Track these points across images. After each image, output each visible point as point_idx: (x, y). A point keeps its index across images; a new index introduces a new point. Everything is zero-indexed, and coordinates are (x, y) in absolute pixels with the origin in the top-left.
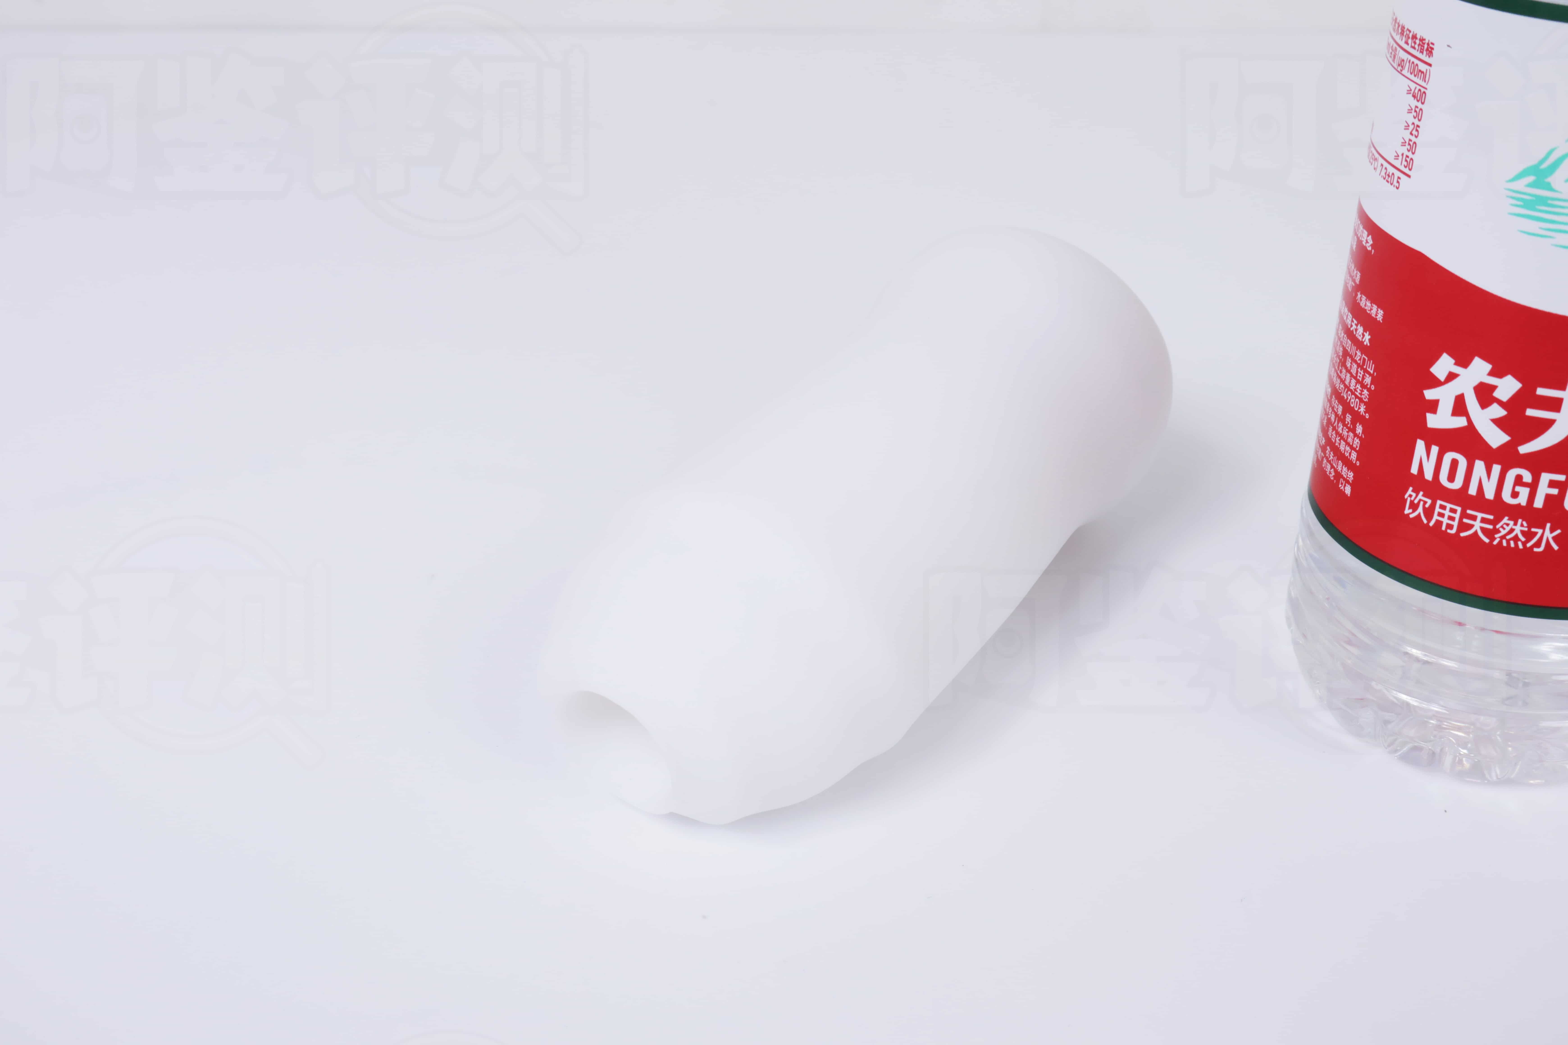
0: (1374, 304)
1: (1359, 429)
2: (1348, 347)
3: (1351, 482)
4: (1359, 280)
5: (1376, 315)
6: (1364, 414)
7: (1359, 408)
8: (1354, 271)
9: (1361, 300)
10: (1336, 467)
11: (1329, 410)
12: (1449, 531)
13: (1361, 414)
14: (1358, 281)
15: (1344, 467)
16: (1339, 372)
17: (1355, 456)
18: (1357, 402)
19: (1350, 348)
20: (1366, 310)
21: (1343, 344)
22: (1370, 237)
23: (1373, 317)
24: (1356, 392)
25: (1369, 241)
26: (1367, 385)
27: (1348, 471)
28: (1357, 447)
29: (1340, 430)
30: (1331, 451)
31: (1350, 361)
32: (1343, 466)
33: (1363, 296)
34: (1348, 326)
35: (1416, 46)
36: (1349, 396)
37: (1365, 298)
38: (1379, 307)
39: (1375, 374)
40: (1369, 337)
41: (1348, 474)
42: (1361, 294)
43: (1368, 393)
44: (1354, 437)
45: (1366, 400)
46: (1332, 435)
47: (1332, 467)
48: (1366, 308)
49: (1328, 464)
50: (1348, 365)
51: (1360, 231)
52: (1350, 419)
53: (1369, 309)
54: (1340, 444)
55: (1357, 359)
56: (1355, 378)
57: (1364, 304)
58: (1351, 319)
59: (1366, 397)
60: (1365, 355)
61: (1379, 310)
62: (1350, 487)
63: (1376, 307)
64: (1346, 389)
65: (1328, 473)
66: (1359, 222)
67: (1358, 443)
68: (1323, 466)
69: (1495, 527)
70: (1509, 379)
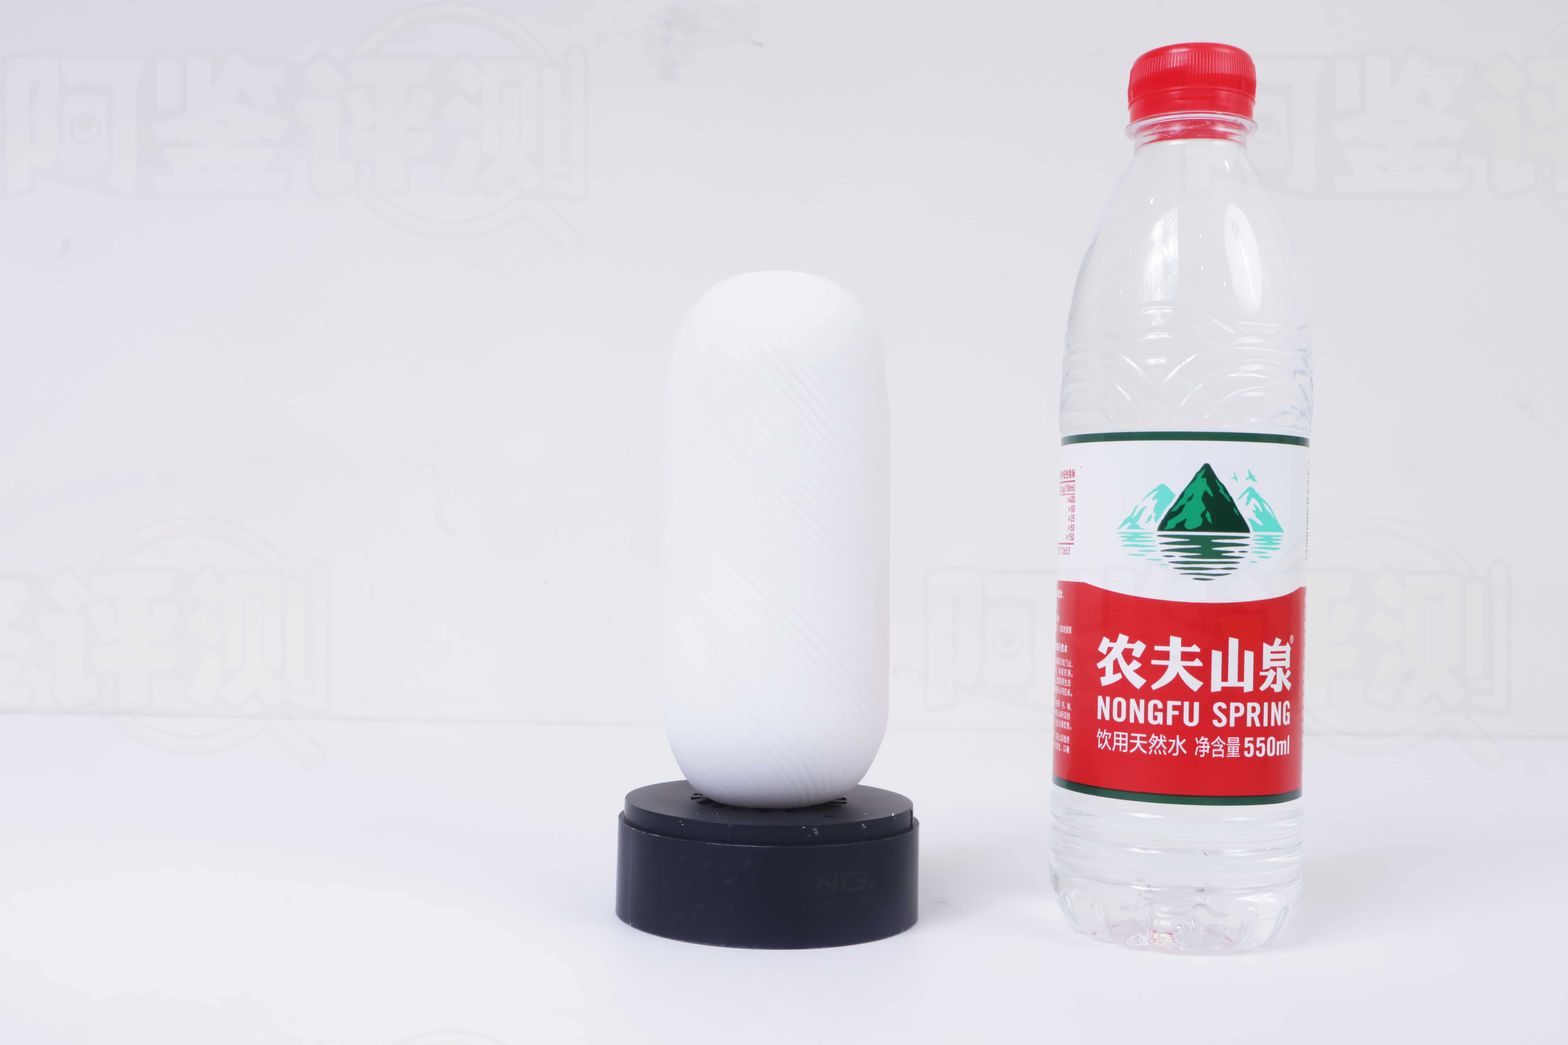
0: (1068, 627)
1: (1069, 708)
5: (1069, 632)
9: (1062, 630)
13: (1069, 696)
14: (1060, 621)
16: (1057, 682)
17: (1069, 726)
18: (1066, 691)
19: (1060, 663)
22: (1063, 590)
23: (1068, 635)
24: (1065, 686)
25: (1064, 593)
26: (1070, 676)
27: (1067, 738)
28: (1069, 719)
29: (1061, 717)
30: (1058, 735)
31: (1061, 670)
32: (1064, 737)
34: (1059, 652)
35: (1068, 476)
36: (1062, 691)
39: (1072, 668)
40: (1068, 647)
42: (1062, 626)
43: (1071, 681)
44: (1067, 714)
45: (1070, 687)
46: (1057, 723)
47: (1061, 743)
48: (1065, 632)
49: (1058, 745)
50: (1061, 674)
52: (1064, 704)
54: (1061, 725)
55: (1063, 665)
56: (1065, 678)
59: (1070, 684)
60: (1067, 660)
61: (1070, 629)
62: (1069, 748)
64: (1061, 688)
65: (1059, 751)
67: (1069, 716)
68: (1056, 749)
69: (1148, 742)
70: (1139, 643)
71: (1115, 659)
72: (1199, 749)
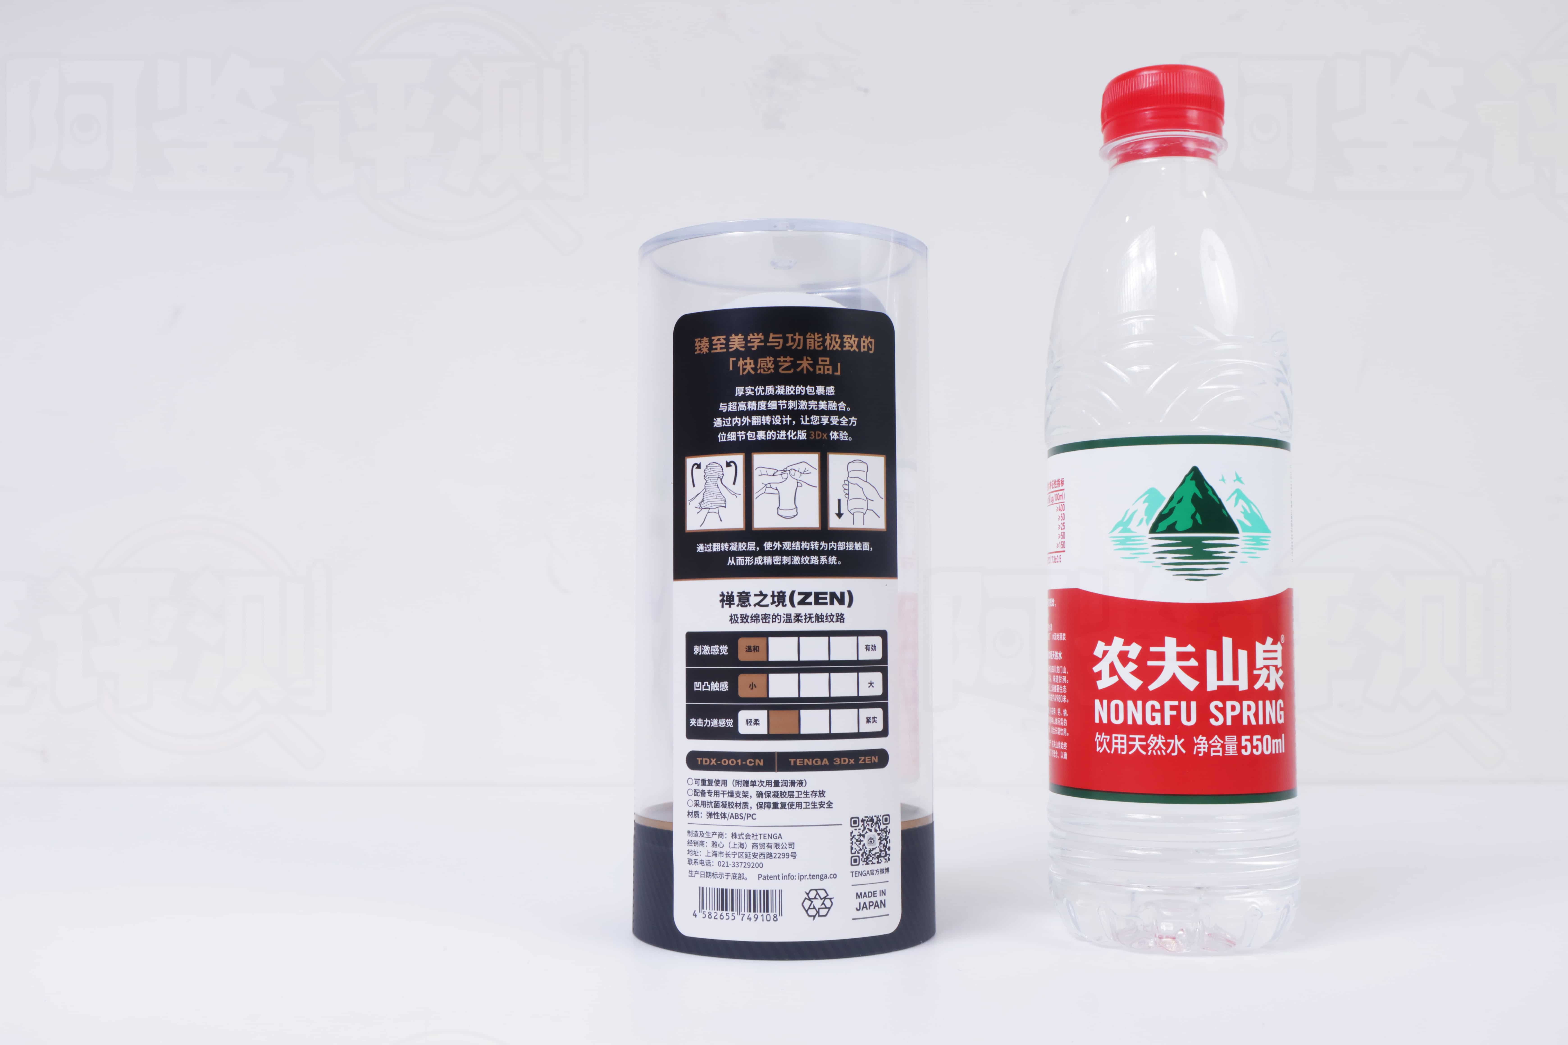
0: (1061, 634)
1: (1065, 713)
3: (1066, 750)
5: (1063, 640)
6: (1066, 701)
7: (1063, 700)
8: (1050, 627)
9: (1055, 637)
10: (1057, 747)
13: (1064, 703)
14: (1053, 629)
16: (1052, 693)
17: (1066, 731)
18: (1061, 697)
19: (1054, 671)
22: (1055, 598)
24: (1060, 693)
26: (1064, 683)
29: (1056, 724)
30: (1054, 742)
31: (1055, 677)
32: (1061, 743)
34: (1051, 659)
35: (1057, 486)
36: (1058, 698)
39: (1067, 674)
42: (1055, 633)
43: (1066, 688)
44: (1063, 719)
46: (1053, 730)
47: (1056, 750)
49: (1055, 753)
50: (1055, 681)
52: (1060, 711)
53: (1059, 638)
54: (1058, 732)
55: (1058, 672)
56: (1059, 684)
58: (1051, 654)
59: (1065, 691)
60: (1061, 666)
64: (1056, 696)
65: (1056, 759)
66: (1049, 596)
68: (1052, 756)
70: (1134, 645)
71: (1110, 662)
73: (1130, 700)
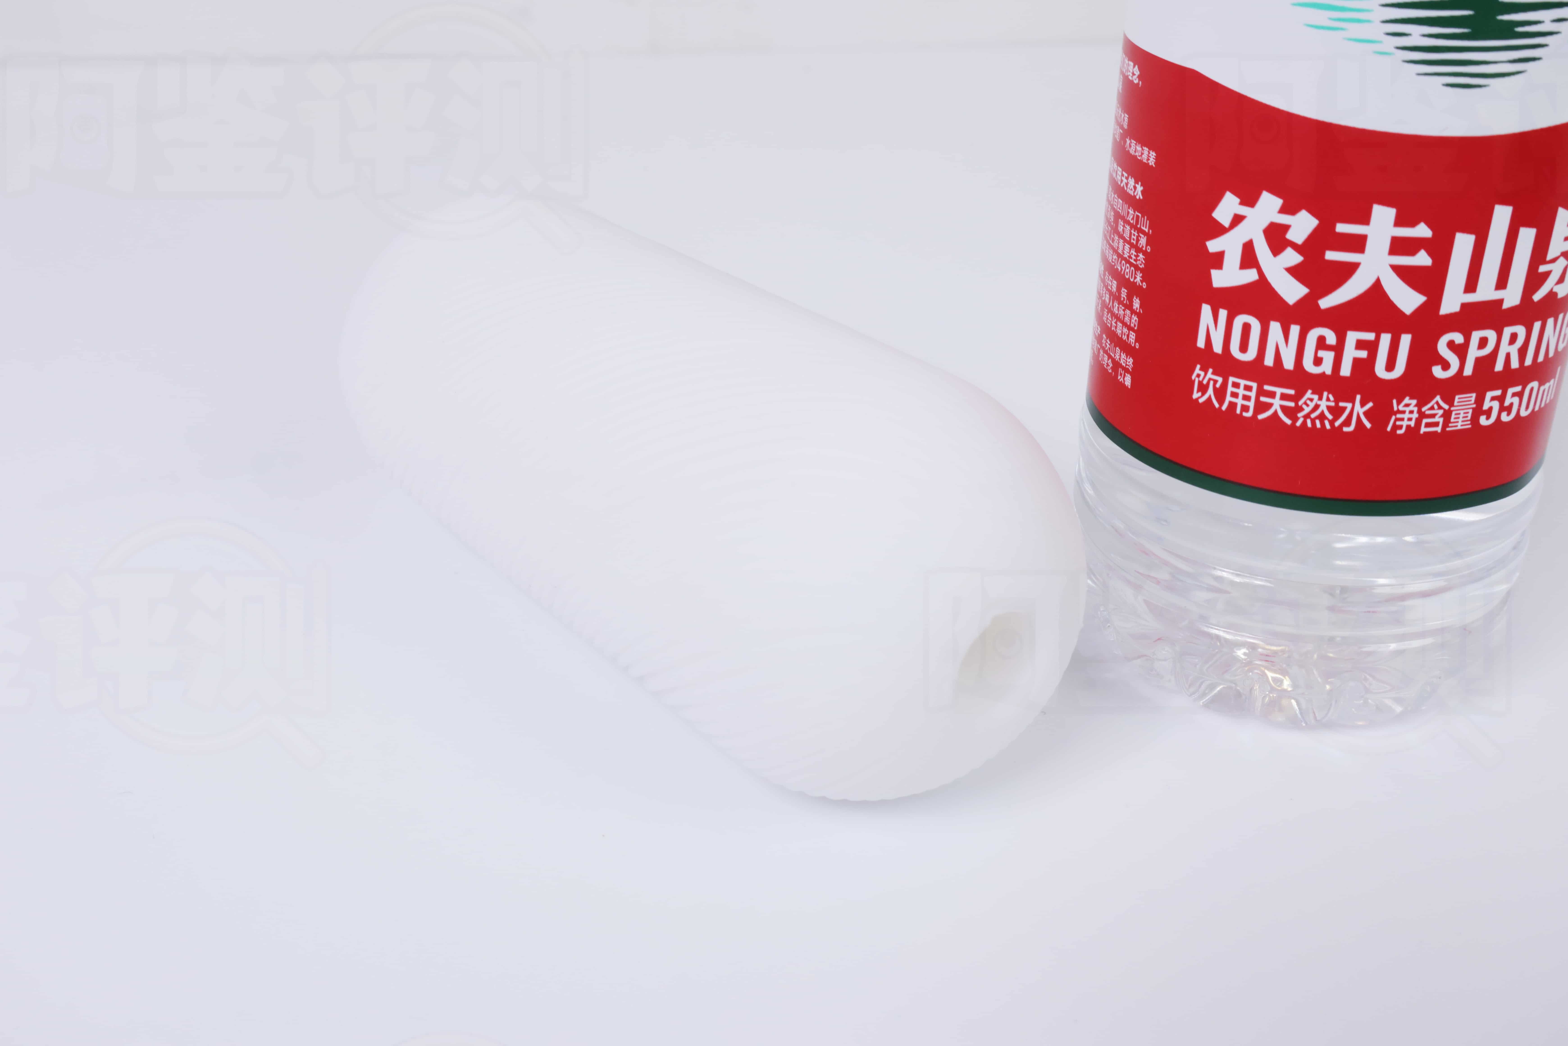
0: (1144, 147)
1: (1136, 304)
2: (1119, 209)
3: (1131, 370)
4: (1127, 124)
5: (1148, 159)
6: (1141, 284)
7: (1135, 278)
8: (1121, 115)
9: (1130, 146)
10: (1113, 356)
11: (1103, 291)
12: (1245, 414)
13: (1138, 284)
14: (1126, 127)
15: (1122, 354)
16: (1111, 242)
17: (1134, 338)
18: (1132, 270)
19: (1121, 208)
20: (1137, 156)
21: (1114, 206)
22: (1137, 67)
23: (1145, 163)
24: (1131, 260)
25: (1135, 73)
26: (1143, 247)
27: (1127, 358)
28: (1135, 326)
29: (1115, 310)
30: (1107, 338)
31: (1122, 224)
32: (1121, 352)
33: (1133, 141)
34: (1118, 183)
36: (1123, 266)
37: (1135, 142)
38: (1150, 149)
39: (1151, 231)
40: (1142, 188)
41: (1127, 361)
42: (1130, 139)
43: (1144, 257)
44: (1132, 315)
45: (1142, 266)
46: (1107, 319)
47: (1110, 357)
48: (1137, 154)
49: (1105, 355)
50: (1121, 229)
51: (1125, 65)
52: (1126, 294)
53: (1140, 154)
54: (1116, 327)
55: (1130, 219)
56: (1129, 243)
57: (1134, 150)
58: (1120, 174)
59: (1142, 262)
60: (1138, 212)
61: (1151, 152)
62: (1130, 377)
63: (1147, 149)
64: (1120, 259)
65: (1105, 366)
66: (1124, 56)
67: (1136, 320)
68: (1100, 359)
69: (1297, 404)
70: (1304, 215)
71: (1246, 239)
72: (1397, 420)
73: (1276, 320)
